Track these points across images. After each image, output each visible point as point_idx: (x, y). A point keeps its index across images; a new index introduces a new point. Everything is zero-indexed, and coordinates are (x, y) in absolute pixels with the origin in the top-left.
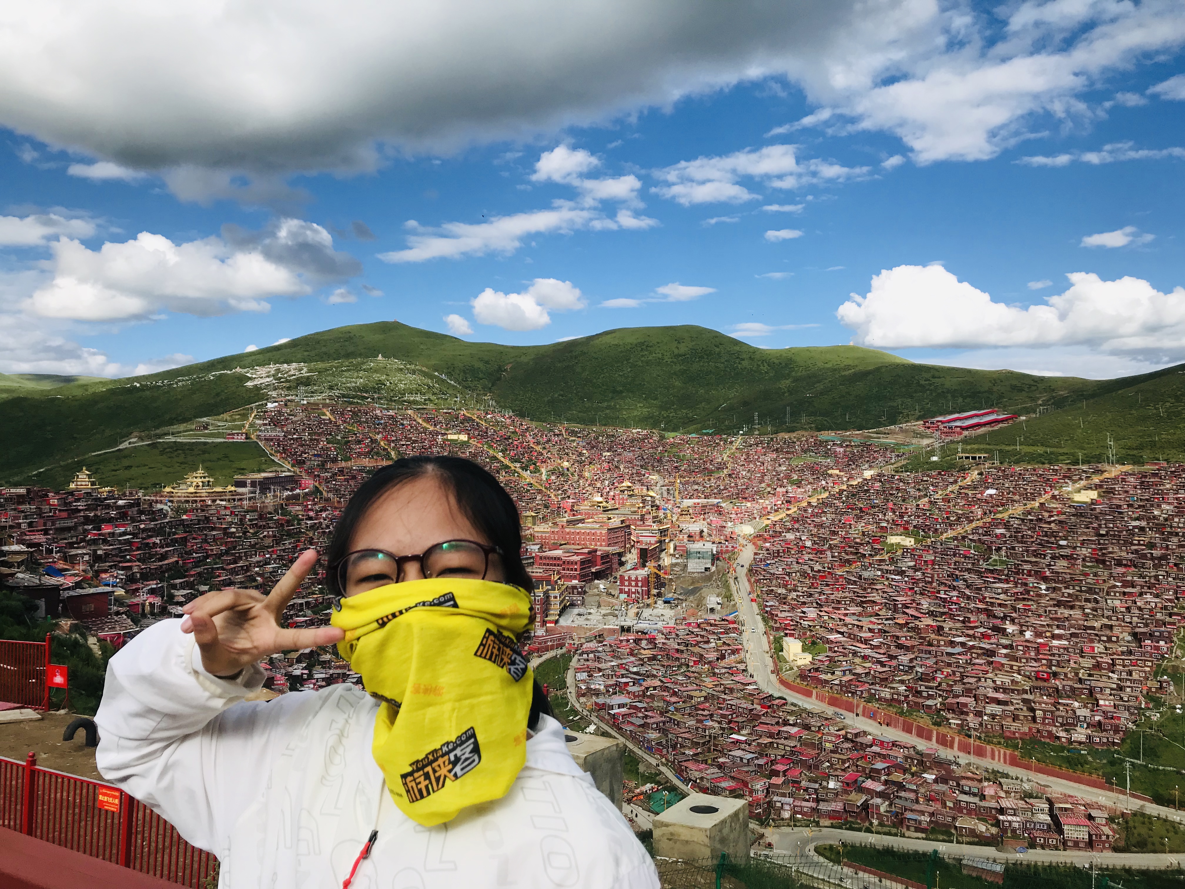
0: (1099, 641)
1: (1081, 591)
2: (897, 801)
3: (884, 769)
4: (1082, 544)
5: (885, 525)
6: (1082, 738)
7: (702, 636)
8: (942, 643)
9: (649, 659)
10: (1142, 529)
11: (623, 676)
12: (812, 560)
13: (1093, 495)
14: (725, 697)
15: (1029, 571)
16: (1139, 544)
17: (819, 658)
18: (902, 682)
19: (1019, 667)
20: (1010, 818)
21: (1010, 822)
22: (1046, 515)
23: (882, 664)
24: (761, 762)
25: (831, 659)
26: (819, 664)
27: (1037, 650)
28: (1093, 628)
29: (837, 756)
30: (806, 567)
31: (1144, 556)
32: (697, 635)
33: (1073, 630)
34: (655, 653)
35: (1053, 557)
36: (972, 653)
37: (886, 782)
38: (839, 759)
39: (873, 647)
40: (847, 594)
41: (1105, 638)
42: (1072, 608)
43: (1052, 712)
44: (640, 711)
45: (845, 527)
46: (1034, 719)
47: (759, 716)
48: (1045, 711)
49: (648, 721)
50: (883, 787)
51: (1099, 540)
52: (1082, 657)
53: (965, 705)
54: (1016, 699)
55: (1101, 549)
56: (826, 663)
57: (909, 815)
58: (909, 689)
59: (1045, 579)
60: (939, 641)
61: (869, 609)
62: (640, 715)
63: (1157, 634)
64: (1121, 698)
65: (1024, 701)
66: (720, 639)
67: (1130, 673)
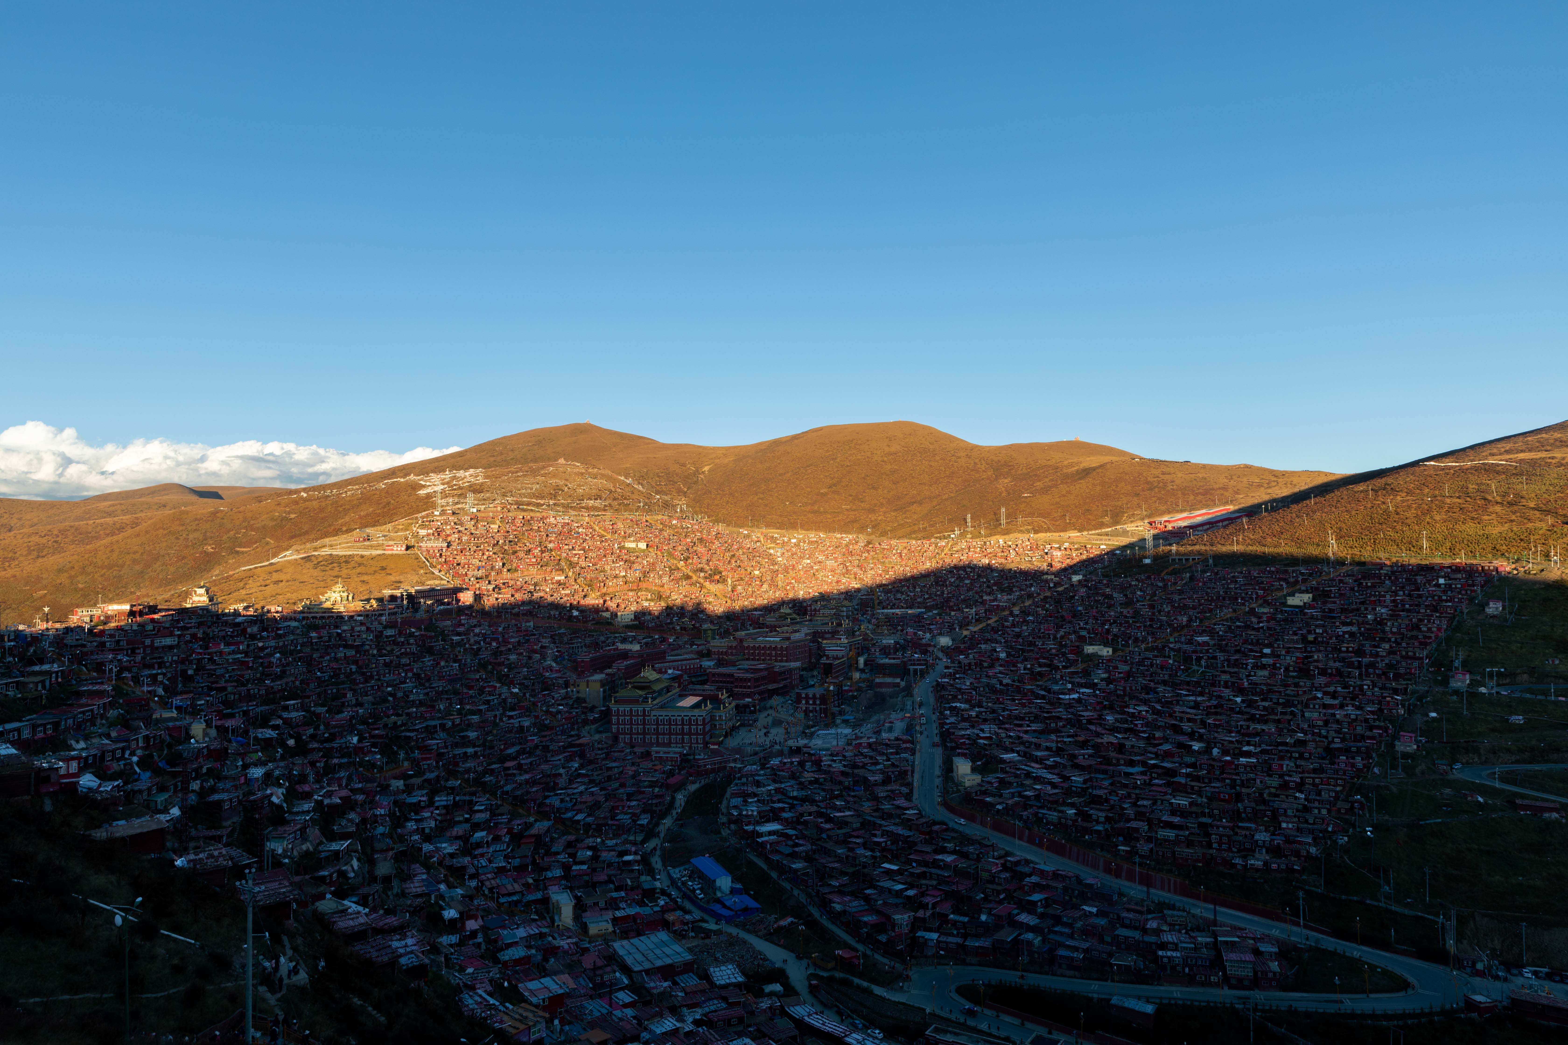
0: (1290, 758)
1: (1278, 703)
2: (1051, 936)
3: (1041, 901)
4: (1288, 652)
5: (1083, 633)
6: (1259, 864)
7: (871, 758)
8: (1122, 762)
9: (811, 782)
10: (1352, 634)
11: (779, 801)
12: (1003, 673)
13: (1307, 597)
14: (883, 822)
15: (1226, 682)
16: (1347, 651)
17: (989, 779)
18: (1072, 805)
19: (1200, 787)
20: (1169, 953)
21: (1169, 958)
22: (1254, 620)
23: (1054, 785)
24: (911, 893)
25: (1002, 781)
26: (987, 786)
27: (1222, 770)
28: (1285, 744)
29: (995, 887)
30: (994, 681)
31: (1351, 665)
32: (866, 757)
33: (1264, 746)
34: (817, 776)
35: (1256, 667)
36: (1151, 773)
37: (1042, 916)
38: (993, 890)
39: (1047, 767)
40: (1033, 710)
41: (1297, 755)
42: (1266, 722)
43: (1229, 837)
44: (791, 839)
45: (1044, 637)
46: (1209, 845)
47: (915, 844)
48: (1221, 836)
49: (797, 849)
50: (1038, 921)
51: (1305, 648)
52: (1270, 776)
53: (1137, 830)
54: (1192, 823)
55: (1307, 657)
56: (996, 785)
57: (1062, 952)
58: (1080, 813)
59: (1241, 691)
60: (1118, 760)
61: (1053, 725)
62: (790, 843)
63: (1354, 749)
64: (1306, 822)
65: (1201, 825)
66: (888, 760)
67: (1319, 794)
